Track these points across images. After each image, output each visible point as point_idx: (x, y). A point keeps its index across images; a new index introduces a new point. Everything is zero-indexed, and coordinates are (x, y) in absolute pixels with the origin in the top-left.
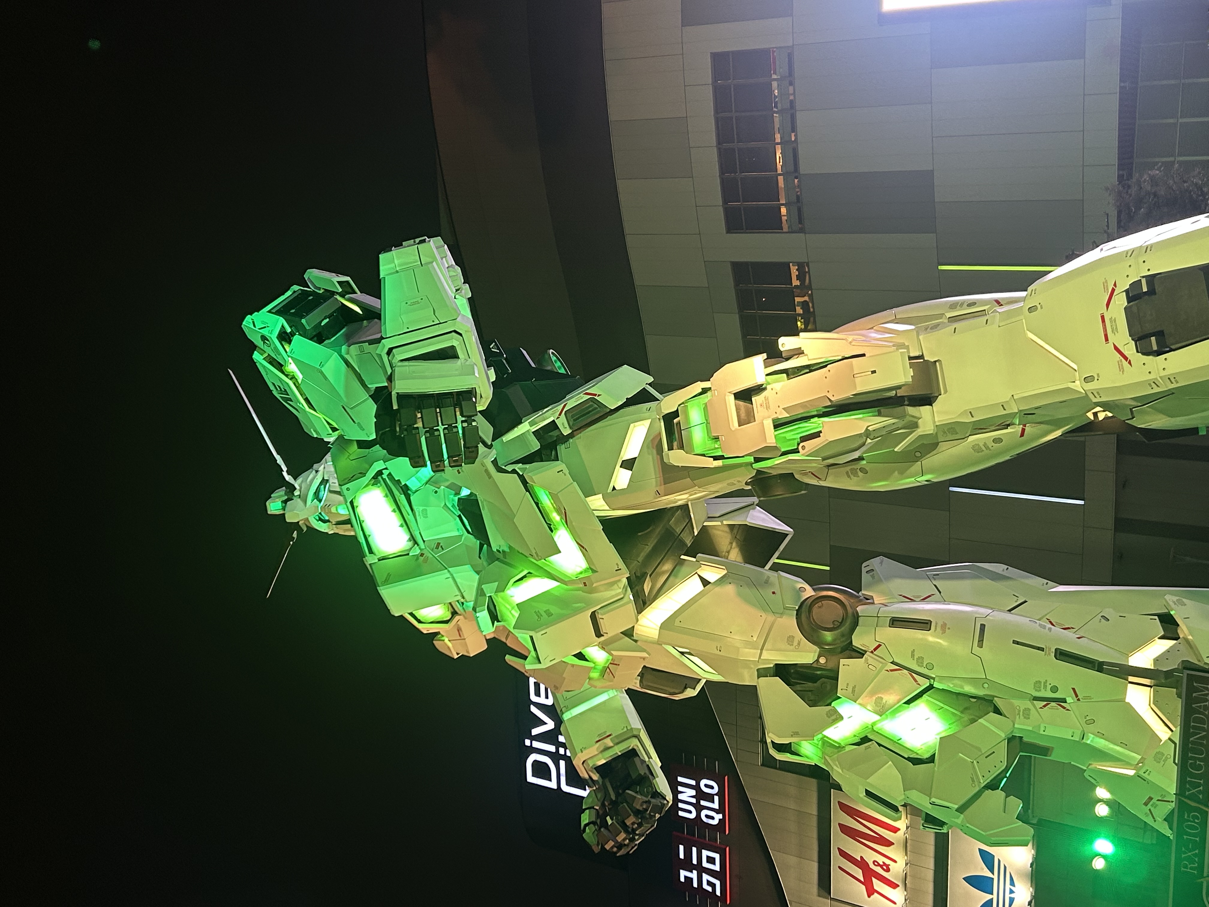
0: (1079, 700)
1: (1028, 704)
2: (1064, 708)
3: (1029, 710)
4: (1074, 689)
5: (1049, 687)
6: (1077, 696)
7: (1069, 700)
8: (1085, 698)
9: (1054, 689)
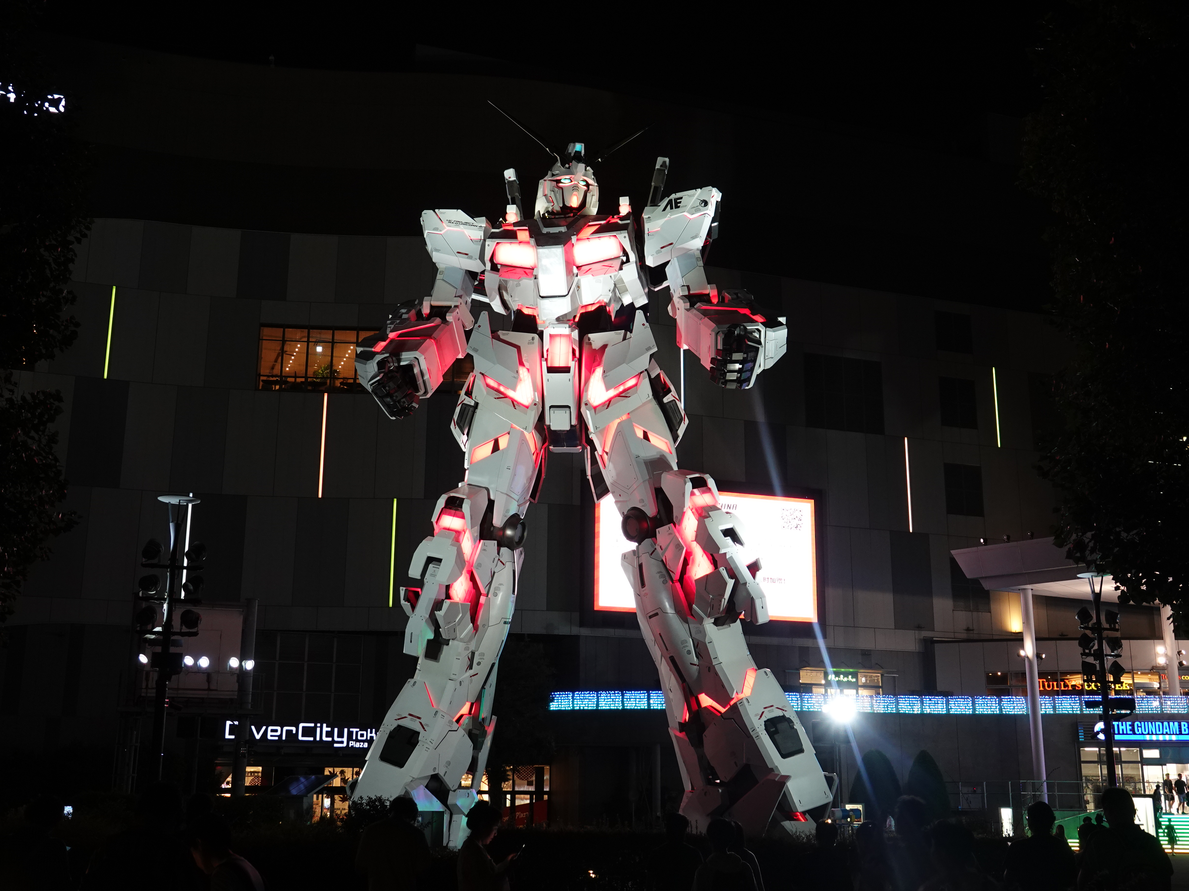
0: (471, 677)
1: (470, 650)
2: (467, 669)
3: (468, 650)
4: (477, 674)
5: (480, 661)
6: (473, 676)
7: (471, 671)
8: (471, 681)
9: (479, 664)
